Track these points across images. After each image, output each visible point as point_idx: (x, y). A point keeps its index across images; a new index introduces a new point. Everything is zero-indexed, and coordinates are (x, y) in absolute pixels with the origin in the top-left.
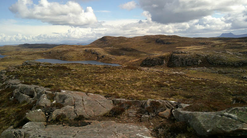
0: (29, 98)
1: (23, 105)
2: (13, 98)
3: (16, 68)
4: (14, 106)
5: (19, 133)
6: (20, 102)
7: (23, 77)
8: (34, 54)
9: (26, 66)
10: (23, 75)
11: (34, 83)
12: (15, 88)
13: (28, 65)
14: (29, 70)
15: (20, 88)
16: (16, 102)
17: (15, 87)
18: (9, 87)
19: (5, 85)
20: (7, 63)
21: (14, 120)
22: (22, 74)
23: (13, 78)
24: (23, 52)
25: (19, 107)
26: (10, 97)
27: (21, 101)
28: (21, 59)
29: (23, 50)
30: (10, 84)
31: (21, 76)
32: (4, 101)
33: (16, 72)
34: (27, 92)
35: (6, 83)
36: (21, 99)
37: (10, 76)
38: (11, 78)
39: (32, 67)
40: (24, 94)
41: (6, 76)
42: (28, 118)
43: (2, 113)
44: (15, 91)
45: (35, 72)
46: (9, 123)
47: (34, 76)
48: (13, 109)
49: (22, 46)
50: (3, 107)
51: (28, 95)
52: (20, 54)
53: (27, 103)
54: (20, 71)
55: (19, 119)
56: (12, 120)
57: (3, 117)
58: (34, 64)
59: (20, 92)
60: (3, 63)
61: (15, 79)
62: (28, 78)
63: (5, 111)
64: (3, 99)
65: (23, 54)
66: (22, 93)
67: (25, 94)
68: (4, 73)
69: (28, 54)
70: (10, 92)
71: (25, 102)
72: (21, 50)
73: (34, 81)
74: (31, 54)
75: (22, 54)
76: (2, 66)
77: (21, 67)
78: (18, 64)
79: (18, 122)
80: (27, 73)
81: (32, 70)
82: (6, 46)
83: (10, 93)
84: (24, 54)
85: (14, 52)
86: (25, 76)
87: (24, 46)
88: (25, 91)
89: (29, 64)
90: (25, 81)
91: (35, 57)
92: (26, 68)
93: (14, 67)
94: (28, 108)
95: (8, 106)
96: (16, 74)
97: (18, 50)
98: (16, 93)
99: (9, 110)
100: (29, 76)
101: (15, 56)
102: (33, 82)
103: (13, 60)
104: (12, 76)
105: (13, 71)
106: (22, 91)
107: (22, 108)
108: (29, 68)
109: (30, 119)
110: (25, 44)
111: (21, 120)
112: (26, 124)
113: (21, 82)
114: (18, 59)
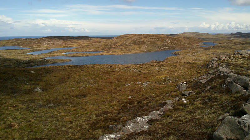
0: (242, 90)
1: (236, 95)
2: (225, 85)
3: (227, 57)
4: (227, 94)
5: (243, 123)
6: (232, 91)
7: (233, 66)
8: (245, 43)
9: (237, 55)
10: (233, 65)
11: (245, 75)
12: (227, 77)
13: (239, 55)
14: (240, 60)
15: (232, 77)
16: (228, 91)
17: (227, 75)
18: (219, 74)
19: (216, 72)
20: (217, 51)
21: (230, 108)
22: (232, 63)
23: (224, 66)
24: (234, 41)
25: (232, 97)
26: (222, 84)
27: (234, 90)
28: (231, 48)
29: (234, 38)
30: (221, 72)
31: (231, 66)
32: (216, 87)
33: (227, 60)
34: (241, 83)
35: (217, 70)
36: (233, 89)
37: (220, 64)
38: (222, 66)
39: (244, 57)
40: (237, 84)
41: (217, 64)
42: (246, 110)
43: (215, 98)
44: (228, 80)
45: (246, 63)
46: (224, 109)
47: (245, 67)
48: (226, 97)
49: (234, 34)
50: (215, 92)
51: (241, 86)
52: (231, 43)
53: (240, 94)
54: (230, 60)
55: (235, 109)
56: (229, 108)
57: (216, 102)
58: (246, 54)
59: (234, 81)
60: (213, 51)
61: (225, 67)
62: (238, 68)
63: (218, 97)
64: (215, 85)
65: (234, 44)
66: (236, 83)
67: (239, 85)
68: (215, 60)
69: (239, 43)
70: (222, 79)
71: (238, 92)
72: (233, 39)
73: (245, 72)
74: (242, 44)
75: (232, 43)
76: (212, 53)
77: (232, 57)
78: (228, 53)
79: (234, 111)
80: (238, 63)
81: (243, 61)
82: (218, 35)
83: (223, 81)
84: (236, 43)
85: (225, 40)
86: (236, 65)
87: (236, 35)
88: (239, 81)
89: (241, 53)
90: (235, 71)
91: (246, 47)
92: (237, 57)
93: (225, 56)
94: (243, 100)
95: (220, 93)
96: (226, 63)
97: (229, 38)
98: (229, 82)
99: (221, 97)
100: (240, 66)
101: (226, 44)
102: (243, 73)
103: (223, 49)
104: (222, 64)
105: (224, 60)
106: (236, 80)
107: (235, 97)
108: (240, 58)
109: (247, 112)
110: (237, 33)
111: (237, 110)
112: (244, 116)
113: (231, 72)
114: (228, 47)
